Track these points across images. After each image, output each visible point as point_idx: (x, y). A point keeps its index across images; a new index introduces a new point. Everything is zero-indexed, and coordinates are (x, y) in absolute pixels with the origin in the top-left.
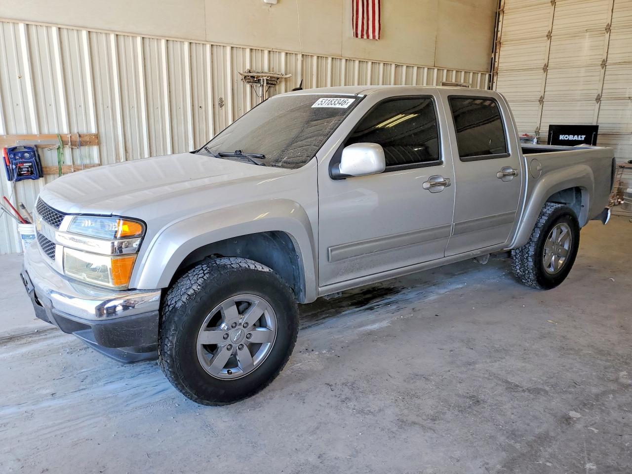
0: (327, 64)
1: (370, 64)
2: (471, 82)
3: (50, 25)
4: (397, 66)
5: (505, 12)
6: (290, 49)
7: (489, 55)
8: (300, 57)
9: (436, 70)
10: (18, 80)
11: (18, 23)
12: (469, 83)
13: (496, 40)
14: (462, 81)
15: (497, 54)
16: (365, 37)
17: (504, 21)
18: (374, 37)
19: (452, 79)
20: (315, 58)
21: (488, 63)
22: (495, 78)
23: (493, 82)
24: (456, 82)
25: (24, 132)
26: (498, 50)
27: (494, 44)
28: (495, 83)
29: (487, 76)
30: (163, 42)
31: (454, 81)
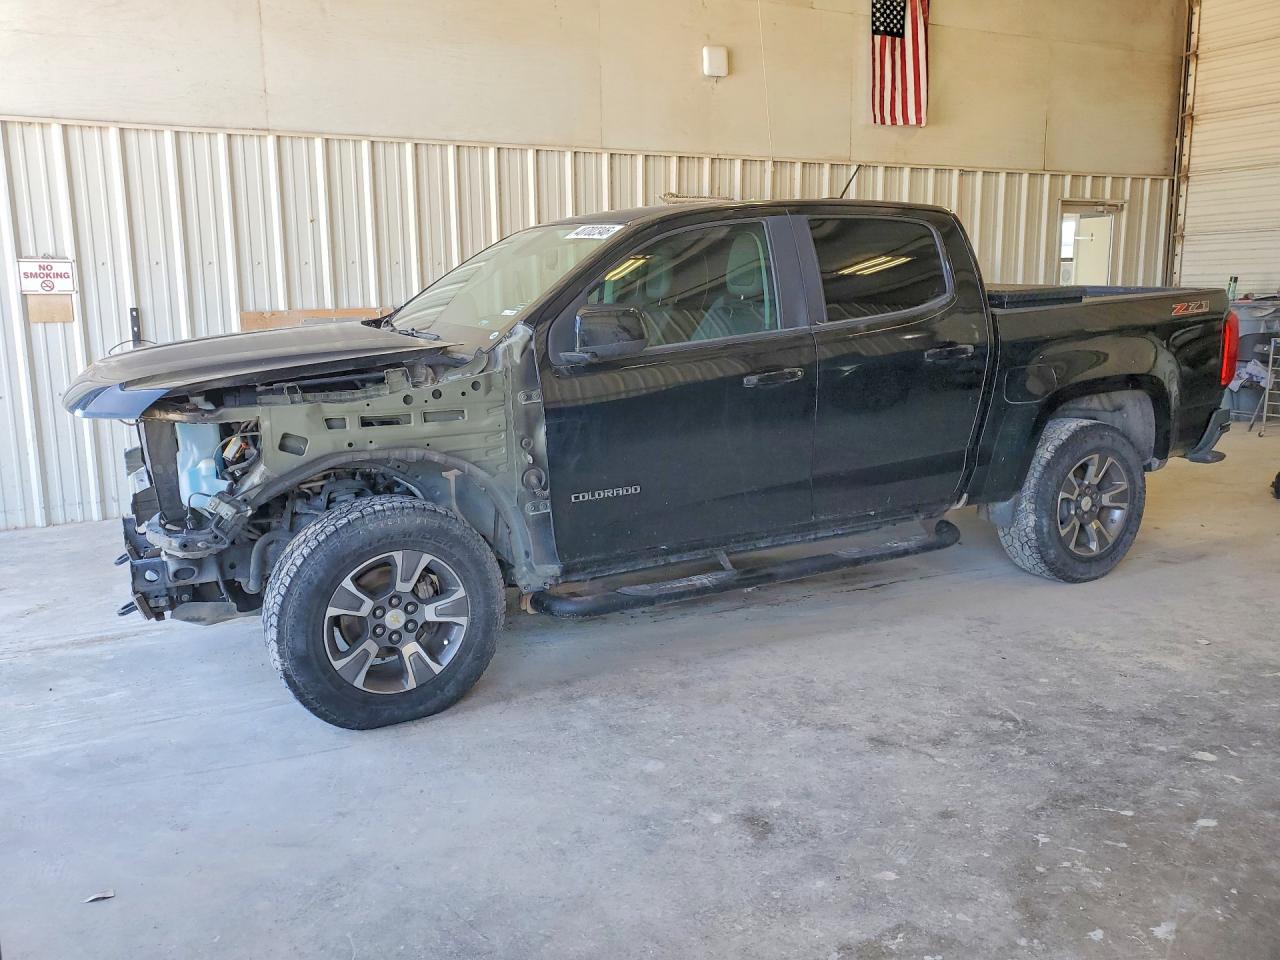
0: (820, 175)
1: (907, 171)
2: (1127, 196)
3: (359, 138)
4: (963, 172)
5: (1200, 56)
6: (752, 152)
7: (1169, 141)
8: (769, 166)
9: (1047, 178)
10: (309, 224)
11: (313, 138)
12: (1123, 198)
13: (1184, 111)
14: (1108, 195)
15: (1186, 141)
16: (900, 121)
17: (1199, 75)
18: (919, 120)
19: (1084, 193)
20: (798, 166)
21: (1167, 159)
22: (1183, 187)
23: (1178, 196)
24: (1092, 198)
25: (314, 307)
26: (1187, 132)
27: (1180, 119)
28: (1184, 197)
29: (1166, 183)
30: (531, 154)
31: (1088, 195)
